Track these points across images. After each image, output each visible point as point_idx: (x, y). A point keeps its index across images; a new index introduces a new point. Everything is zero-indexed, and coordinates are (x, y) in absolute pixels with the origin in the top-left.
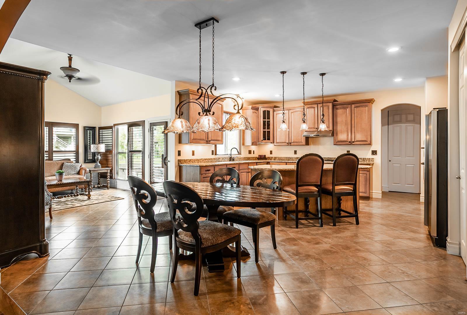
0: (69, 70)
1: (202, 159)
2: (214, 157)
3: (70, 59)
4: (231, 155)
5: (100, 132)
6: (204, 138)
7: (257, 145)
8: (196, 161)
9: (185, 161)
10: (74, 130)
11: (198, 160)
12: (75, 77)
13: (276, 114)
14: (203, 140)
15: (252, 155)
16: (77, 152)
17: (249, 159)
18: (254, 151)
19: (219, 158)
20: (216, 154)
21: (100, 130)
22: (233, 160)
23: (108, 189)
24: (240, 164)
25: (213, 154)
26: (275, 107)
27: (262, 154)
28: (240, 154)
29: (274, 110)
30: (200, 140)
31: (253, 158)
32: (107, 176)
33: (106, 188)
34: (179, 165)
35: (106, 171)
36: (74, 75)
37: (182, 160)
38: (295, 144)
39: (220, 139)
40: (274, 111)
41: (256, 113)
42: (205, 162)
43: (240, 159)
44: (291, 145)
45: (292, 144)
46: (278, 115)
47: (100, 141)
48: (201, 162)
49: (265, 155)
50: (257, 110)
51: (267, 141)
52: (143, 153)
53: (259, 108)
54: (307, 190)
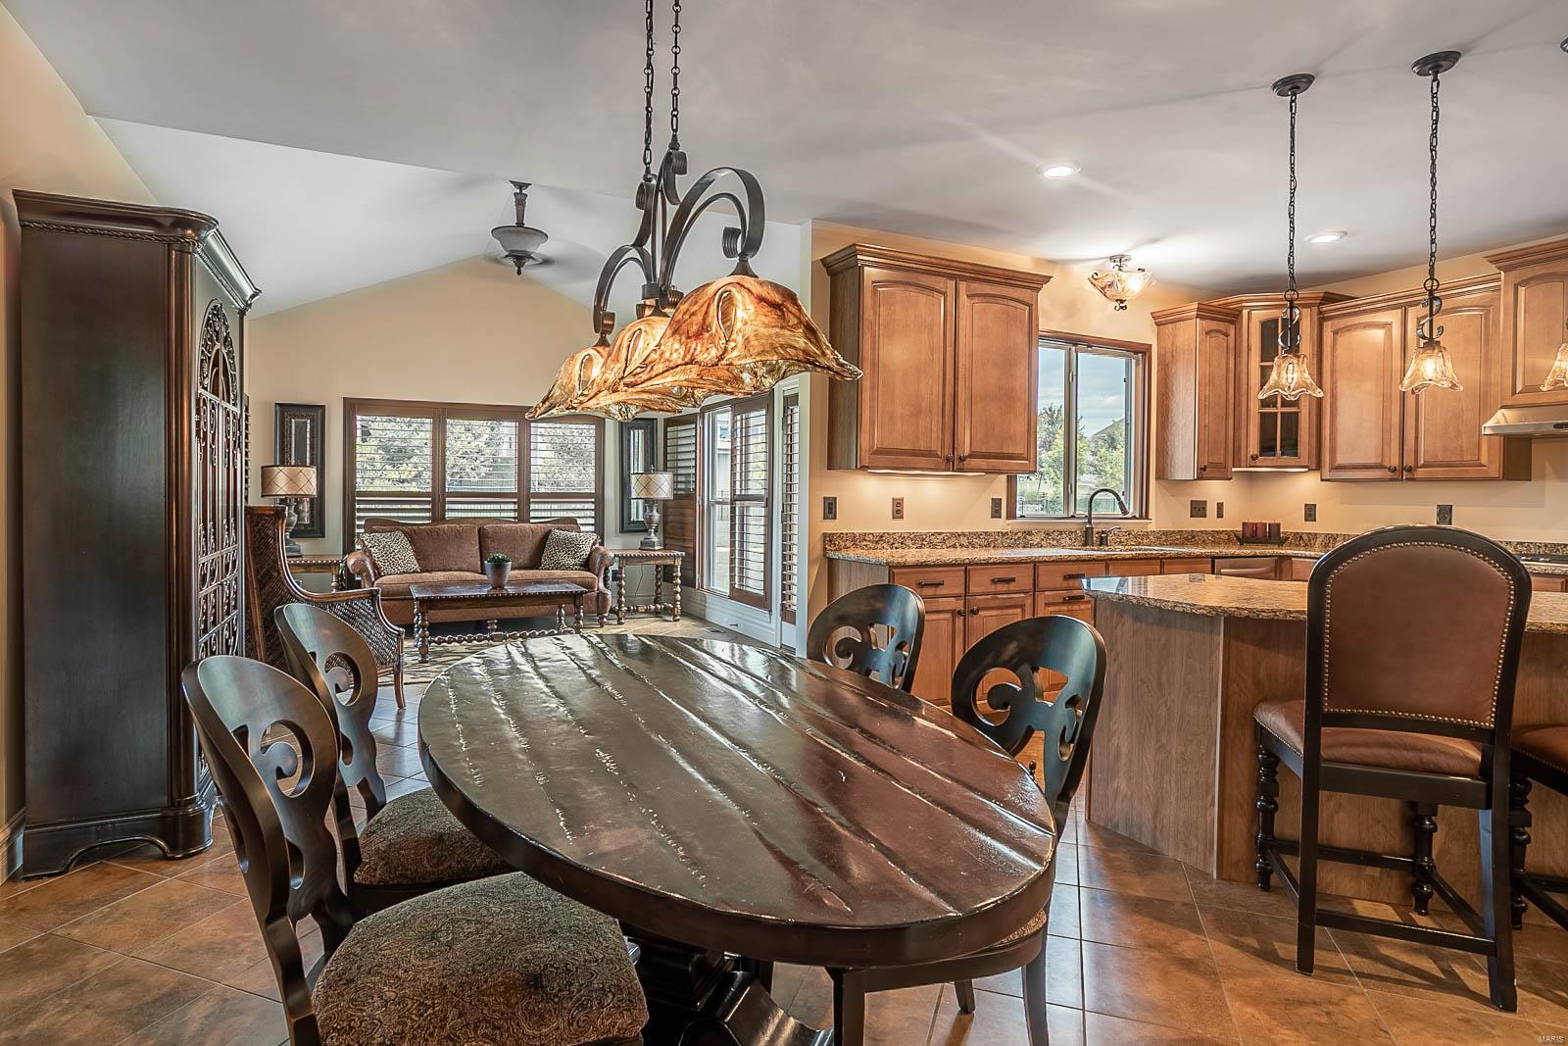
0: (517, 232)
1: (940, 534)
2: (1001, 524)
3: (521, 202)
4: (1090, 522)
5: (669, 435)
6: (935, 446)
7: (1230, 479)
8: (909, 542)
9: (856, 540)
10: (590, 430)
11: (920, 540)
12: (532, 258)
13: (1336, 333)
14: (929, 454)
15: (1209, 523)
16: (599, 499)
17: (1190, 538)
18: (1220, 506)
19: (1029, 533)
20: (1011, 515)
21: (669, 429)
22: (1103, 541)
23: (675, 621)
24: (1111, 559)
25: (996, 514)
26: (1330, 298)
27: (1262, 516)
28: (1141, 517)
29: (1320, 313)
30: (915, 453)
31: (1215, 537)
32: (673, 578)
33: (670, 615)
34: (824, 555)
35: (669, 562)
36: (530, 249)
37: (840, 536)
38: (1439, 472)
39: (1020, 450)
40: (1322, 319)
41: (1227, 335)
42: (954, 546)
43: (1142, 537)
44: (1413, 480)
45: (1420, 473)
46: (1342, 339)
47: (669, 464)
48: (934, 546)
49: (1278, 525)
50: (1232, 322)
51: (1279, 458)
52: (769, 504)
53: (1241, 312)
54: (1395, 747)
